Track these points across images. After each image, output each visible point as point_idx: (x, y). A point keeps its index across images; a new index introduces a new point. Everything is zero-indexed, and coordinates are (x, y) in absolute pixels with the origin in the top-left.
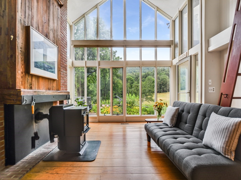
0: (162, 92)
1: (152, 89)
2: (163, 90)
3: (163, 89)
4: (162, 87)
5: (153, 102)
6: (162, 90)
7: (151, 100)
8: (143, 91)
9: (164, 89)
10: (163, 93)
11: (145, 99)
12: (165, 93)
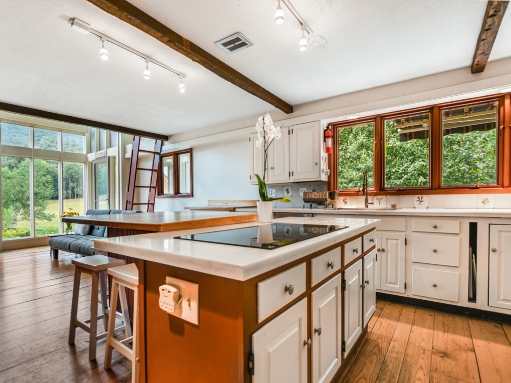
0: (69, 198)
1: (42, 191)
2: (73, 193)
3: (72, 191)
4: (71, 184)
5: (45, 221)
6: (70, 192)
7: (40, 216)
8: (15, 196)
9: (75, 190)
10: (72, 200)
11: (22, 216)
12: (77, 199)
